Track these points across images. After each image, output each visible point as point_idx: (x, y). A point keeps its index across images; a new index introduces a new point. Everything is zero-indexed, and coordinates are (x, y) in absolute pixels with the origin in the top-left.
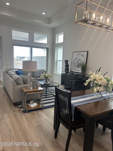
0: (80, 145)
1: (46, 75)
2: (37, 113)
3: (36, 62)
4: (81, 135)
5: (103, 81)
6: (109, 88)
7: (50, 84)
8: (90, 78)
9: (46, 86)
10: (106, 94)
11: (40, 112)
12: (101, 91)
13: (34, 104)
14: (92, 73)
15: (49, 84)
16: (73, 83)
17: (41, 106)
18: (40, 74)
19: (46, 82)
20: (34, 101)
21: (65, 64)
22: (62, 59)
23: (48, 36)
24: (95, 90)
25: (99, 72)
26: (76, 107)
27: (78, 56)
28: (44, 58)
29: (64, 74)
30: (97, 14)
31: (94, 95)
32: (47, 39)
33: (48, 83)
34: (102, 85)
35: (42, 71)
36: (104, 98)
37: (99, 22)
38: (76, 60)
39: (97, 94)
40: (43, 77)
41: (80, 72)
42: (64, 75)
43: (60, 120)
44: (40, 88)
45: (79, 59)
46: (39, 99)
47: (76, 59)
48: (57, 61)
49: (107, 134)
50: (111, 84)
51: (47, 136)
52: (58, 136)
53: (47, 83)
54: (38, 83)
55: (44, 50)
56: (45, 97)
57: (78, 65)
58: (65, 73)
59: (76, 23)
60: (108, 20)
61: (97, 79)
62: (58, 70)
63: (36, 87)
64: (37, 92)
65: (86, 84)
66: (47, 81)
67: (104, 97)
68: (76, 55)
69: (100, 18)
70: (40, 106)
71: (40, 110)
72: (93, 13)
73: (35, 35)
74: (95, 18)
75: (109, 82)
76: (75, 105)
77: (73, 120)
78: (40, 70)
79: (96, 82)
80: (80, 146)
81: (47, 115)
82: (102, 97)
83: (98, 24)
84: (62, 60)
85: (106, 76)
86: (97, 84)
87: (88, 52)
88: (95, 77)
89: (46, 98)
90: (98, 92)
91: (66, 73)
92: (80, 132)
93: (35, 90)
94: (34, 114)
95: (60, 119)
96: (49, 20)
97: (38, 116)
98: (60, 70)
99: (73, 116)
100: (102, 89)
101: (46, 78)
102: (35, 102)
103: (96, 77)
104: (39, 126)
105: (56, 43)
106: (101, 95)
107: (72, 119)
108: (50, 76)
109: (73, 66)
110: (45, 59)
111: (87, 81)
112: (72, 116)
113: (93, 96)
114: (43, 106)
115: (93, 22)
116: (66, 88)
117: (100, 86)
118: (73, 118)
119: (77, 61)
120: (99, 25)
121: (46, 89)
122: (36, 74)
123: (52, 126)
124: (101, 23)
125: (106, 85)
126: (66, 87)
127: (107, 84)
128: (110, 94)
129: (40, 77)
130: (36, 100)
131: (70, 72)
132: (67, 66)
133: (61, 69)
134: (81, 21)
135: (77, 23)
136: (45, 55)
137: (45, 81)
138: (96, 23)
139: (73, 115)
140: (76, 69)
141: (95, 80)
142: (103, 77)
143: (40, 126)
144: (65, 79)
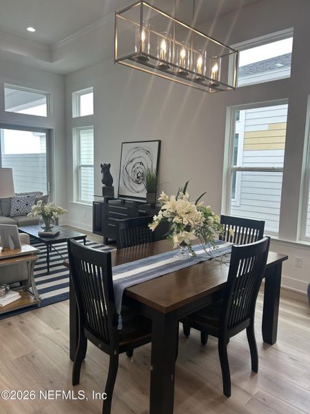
0: (143, 391)
1: (47, 207)
2: (22, 322)
3: (11, 170)
4: (145, 364)
5: (193, 217)
6: (210, 233)
7: (59, 232)
8: (163, 211)
9: (47, 240)
10: (204, 249)
11: (30, 318)
12: (191, 241)
13: (8, 296)
14: (167, 196)
15: (57, 234)
16: (122, 227)
17: (32, 298)
18: (27, 205)
19: (48, 228)
20: (8, 288)
21: (101, 176)
22: (92, 160)
23: (48, 96)
24: (176, 239)
25: (184, 193)
26: (125, 291)
27: (136, 155)
28: (40, 159)
29: (101, 204)
30: (172, 42)
31: (175, 254)
32: (46, 105)
33: (55, 230)
34: (193, 227)
35: (34, 198)
36: (199, 260)
37: (177, 64)
38: (131, 165)
39: (183, 250)
40: (35, 213)
41: (144, 195)
42: (101, 207)
43: (86, 332)
44: (27, 248)
45: (140, 160)
46: (26, 281)
47: (131, 161)
48: (79, 167)
49: (212, 349)
50: (215, 223)
51: (51, 382)
52: (82, 379)
53: (51, 231)
54: (20, 231)
55: (41, 136)
56: (46, 271)
57: (138, 177)
58: (102, 199)
59: (116, 61)
60: (200, 61)
61: (178, 212)
62: (82, 192)
63: (12, 246)
64: (17, 260)
65: (152, 227)
66: (51, 225)
67: (200, 257)
68: (130, 151)
69: (179, 53)
70: (29, 298)
71: (29, 313)
72: (161, 39)
73: (7, 91)
74: (165, 52)
75: (210, 217)
76: (125, 285)
77: (120, 327)
78: (27, 194)
79: (176, 219)
80: (143, 393)
81: (51, 323)
82: (195, 256)
83: (177, 70)
84: (93, 164)
85: (200, 204)
86: (179, 225)
87: (160, 142)
88: (174, 207)
89: (48, 273)
90: (183, 244)
91: (107, 200)
92: (145, 357)
93: (12, 253)
94: (10, 324)
95: (85, 329)
96: (49, 51)
97: (23, 329)
98: (88, 192)
99: (120, 317)
100: (192, 236)
101: (47, 217)
102: (13, 288)
103: (177, 207)
104: (24, 358)
105: (75, 115)
106: (193, 251)
107: (118, 323)
108: (59, 212)
109: (125, 180)
110: (43, 162)
111: (155, 218)
112: (116, 316)
113: (172, 256)
114: (40, 299)
115: (161, 64)
116: (106, 243)
117: (188, 228)
118: (120, 320)
119: (134, 167)
120: (179, 73)
121: (46, 250)
122: (14, 206)
123: (65, 351)
124: (181, 68)
125: (202, 225)
126: (107, 239)
127: (205, 223)
128: (212, 248)
129: (27, 214)
130: (18, 284)
131: (116, 196)
132: (108, 180)
133: (93, 190)
134: (130, 58)
135: (120, 62)
136: (44, 151)
137: (44, 225)
138: (169, 67)
139: (119, 312)
140: (132, 188)
141: (174, 214)
142: (195, 206)
143: (28, 358)
144: (102, 216)
